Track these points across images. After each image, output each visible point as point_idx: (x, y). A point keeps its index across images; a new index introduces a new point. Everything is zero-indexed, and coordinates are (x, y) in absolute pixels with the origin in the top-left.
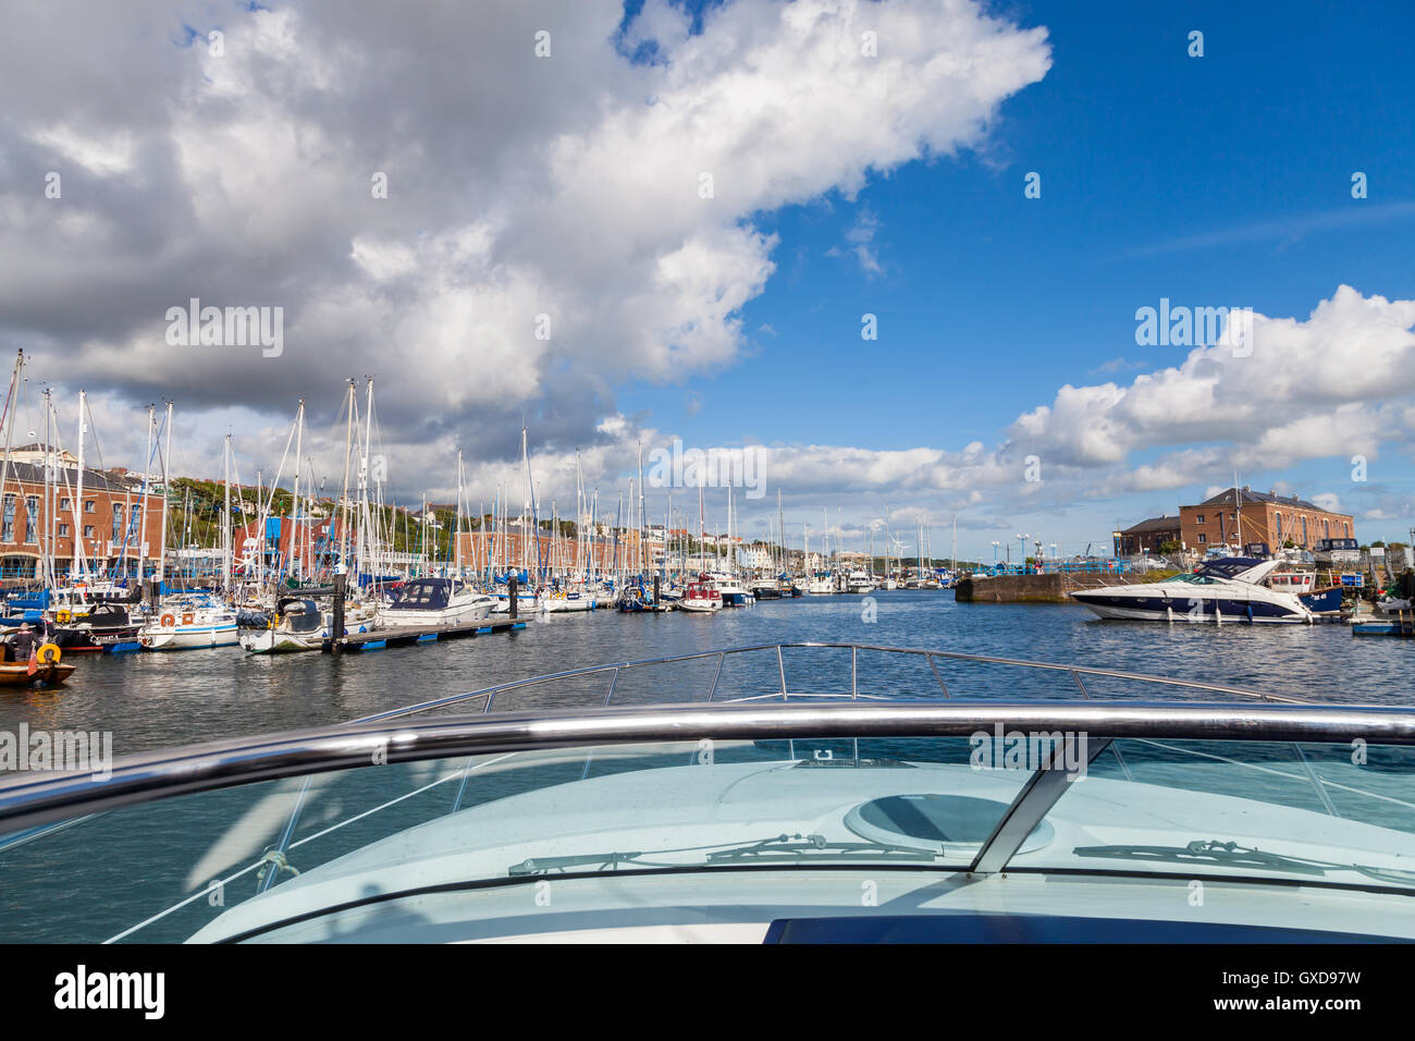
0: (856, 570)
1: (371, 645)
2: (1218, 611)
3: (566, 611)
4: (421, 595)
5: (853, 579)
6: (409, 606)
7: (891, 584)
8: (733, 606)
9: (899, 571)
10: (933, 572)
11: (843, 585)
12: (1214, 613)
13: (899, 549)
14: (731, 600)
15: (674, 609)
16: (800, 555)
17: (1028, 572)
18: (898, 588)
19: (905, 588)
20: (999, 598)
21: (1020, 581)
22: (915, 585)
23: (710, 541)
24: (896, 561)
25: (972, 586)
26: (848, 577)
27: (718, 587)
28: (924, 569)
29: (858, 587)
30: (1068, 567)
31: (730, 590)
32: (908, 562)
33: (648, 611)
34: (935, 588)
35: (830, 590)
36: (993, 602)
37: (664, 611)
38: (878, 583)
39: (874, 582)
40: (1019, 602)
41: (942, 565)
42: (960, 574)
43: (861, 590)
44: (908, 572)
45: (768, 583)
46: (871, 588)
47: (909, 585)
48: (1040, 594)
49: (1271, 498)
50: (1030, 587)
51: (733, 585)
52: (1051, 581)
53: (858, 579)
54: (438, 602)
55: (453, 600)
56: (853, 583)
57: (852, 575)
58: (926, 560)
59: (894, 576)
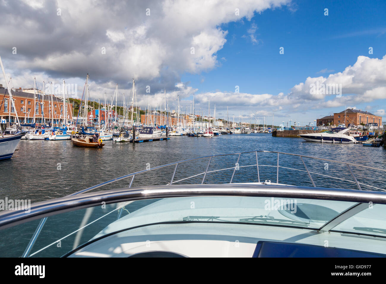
0: (246, 128)
1: (141, 141)
2: (334, 140)
3: (176, 136)
4: (147, 131)
5: (246, 130)
6: (144, 133)
7: (256, 132)
8: (216, 136)
9: (258, 128)
10: (267, 129)
11: (243, 131)
12: (333, 140)
13: (258, 122)
14: (216, 134)
15: (202, 136)
16: (231, 123)
17: (291, 130)
18: (257, 133)
19: (259, 133)
20: (283, 136)
21: (289, 132)
22: (262, 132)
23: (206, 118)
24: (257, 125)
25: (276, 133)
26: (244, 129)
27: (212, 131)
28: (265, 128)
29: (247, 132)
30: (302, 129)
31: (215, 132)
32: (261, 126)
33: (196, 136)
34: (267, 133)
35: (240, 133)
36: (282, 137)
37: (199, 136)
38: (252, 131)
39: (251, 131)
40: (288, 137)
41: (269, 127)
42: (274, 129)
43: (248, 133)
44: (260, 128)
45: (224, 130)
46: (250, 132)
47: (260, 132)
48: (294, 135)
49: (359, 111)
50: (291, 133)
51: (216, 130)
52: (297, 132)
53: (247, 130)
54: (151, 132)
55: (154, 132)
56: (246, 131)
57: (246, 129)
58: (265, 125)
59: (256, 129)
